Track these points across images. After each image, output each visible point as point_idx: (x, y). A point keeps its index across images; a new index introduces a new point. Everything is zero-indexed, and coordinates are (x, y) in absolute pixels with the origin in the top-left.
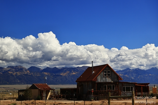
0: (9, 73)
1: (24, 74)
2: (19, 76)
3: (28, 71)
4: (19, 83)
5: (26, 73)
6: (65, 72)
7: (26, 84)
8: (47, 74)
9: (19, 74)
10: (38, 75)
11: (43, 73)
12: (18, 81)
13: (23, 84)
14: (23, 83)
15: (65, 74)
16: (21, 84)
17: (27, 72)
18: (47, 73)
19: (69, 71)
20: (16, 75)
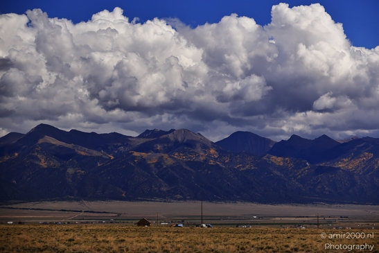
0: (134, 157)
1: (188, 163)
2: (171, 167)
3: (212, 151)
4: (164, 196)
5: (202, 159)
6: (357, 155)
7: (190, 199)
8: (281, 164)
9: (169, 161)
10: (247, 167)
11: (265, 158)
12: (164, 189)
13: (179, 200)
14: (179, 196)
15: (357, 162)
16: (172, 198)
17: (210, 154)
18: (280, 159)
19: (369, 152)
20: (158, 164)
